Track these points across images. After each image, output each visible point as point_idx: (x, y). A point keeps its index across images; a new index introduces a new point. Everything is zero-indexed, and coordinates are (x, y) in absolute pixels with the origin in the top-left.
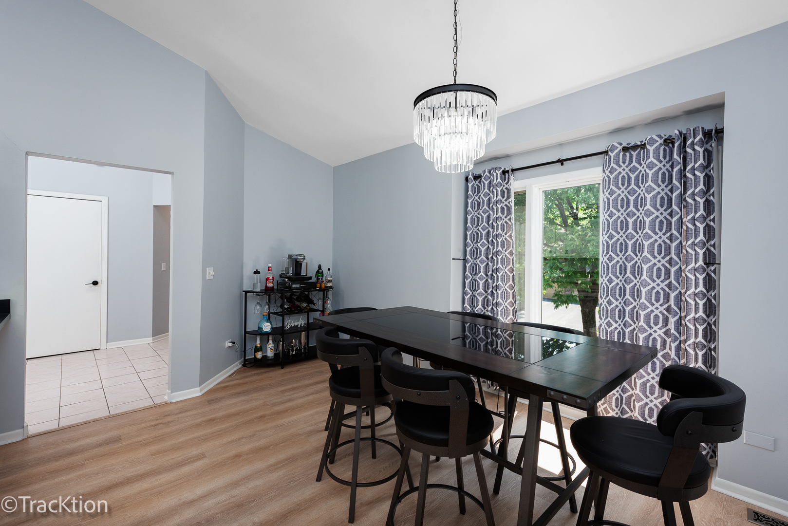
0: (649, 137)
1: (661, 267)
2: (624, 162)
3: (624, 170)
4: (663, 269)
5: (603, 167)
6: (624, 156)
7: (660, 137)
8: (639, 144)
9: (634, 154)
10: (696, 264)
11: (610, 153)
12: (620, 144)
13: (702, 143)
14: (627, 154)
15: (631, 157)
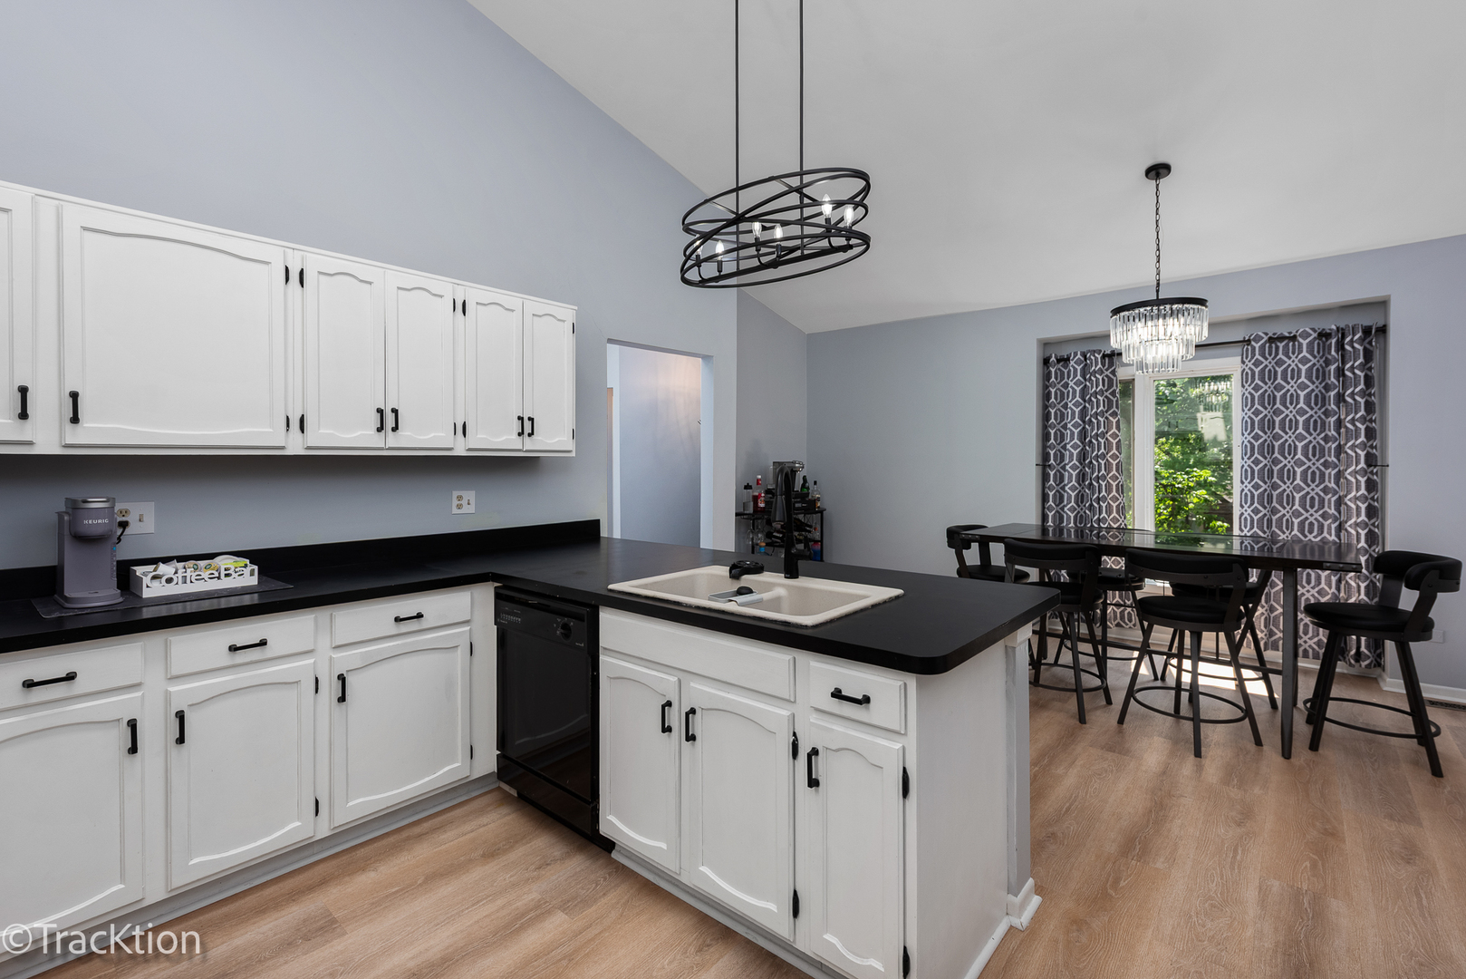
0: (1301, 330)
1: (1316, 470)
2: (1270, 355)
3: (1270, 363)
4: (1318, 473)
5: (1242, 358)
6: (1270, 347)
7: (1314, 330)
8: (1287, 335)
9: (1281, 345)
10: (1356, 466)
11: (1253, 343)
12: (1266, 334)
13: (1361, 341)
14: (1273, 345)
15: (1277, 348)
